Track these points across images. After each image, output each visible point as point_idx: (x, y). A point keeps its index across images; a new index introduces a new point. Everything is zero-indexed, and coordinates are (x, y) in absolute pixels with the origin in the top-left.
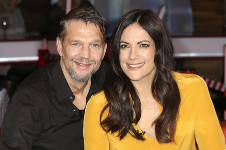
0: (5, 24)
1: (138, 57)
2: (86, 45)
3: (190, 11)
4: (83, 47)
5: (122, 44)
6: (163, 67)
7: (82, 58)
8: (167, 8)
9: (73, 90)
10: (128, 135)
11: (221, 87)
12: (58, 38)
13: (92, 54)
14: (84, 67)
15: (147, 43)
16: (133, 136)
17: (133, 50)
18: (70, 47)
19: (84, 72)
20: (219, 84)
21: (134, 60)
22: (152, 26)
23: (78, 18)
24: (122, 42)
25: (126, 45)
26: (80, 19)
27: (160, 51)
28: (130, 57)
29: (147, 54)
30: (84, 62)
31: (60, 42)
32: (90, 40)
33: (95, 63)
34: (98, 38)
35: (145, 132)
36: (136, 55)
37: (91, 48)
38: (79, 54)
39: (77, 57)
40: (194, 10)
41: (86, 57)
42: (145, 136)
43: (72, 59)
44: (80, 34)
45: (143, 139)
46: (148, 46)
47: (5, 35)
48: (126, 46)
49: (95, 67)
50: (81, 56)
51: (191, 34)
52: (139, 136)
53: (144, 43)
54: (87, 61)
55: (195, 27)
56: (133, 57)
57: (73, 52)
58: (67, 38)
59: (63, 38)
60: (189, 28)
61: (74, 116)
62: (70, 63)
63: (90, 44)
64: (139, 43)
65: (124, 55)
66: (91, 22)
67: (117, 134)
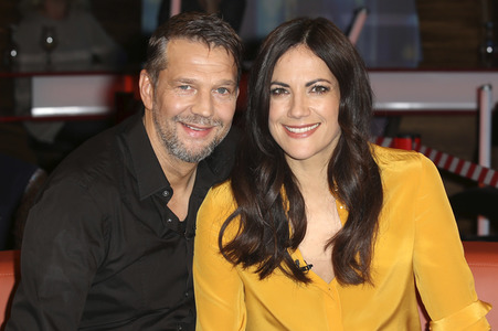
0: (50, 40)
1: (308, 112)
2: (205, 90)
3: (414, 20)
4: (199, 94)
5: (274, 87)
6: (354, 131)
7: (197, 116)
8: (368, 12)
9: (171, 177)
10: (277, 271)
11: (471, 171)
12: (143, 71)
13: (216, 108)
14: (198, 134)
15: (325, 84)
16: (287, 274)
17: (298, 98)
18: (172, 91)
19: (199, 142)
20: (467, 165)
21: (299, 118)
22: (332, 51)
23: (192, 35)
24: (275, 83)
25: (284, 89)
26: (196, 37)
27: (348, 100)
28: (290, 111)
29: (325, 107)
30: (201, 124)
31: (147, 79)
32: (215, 80)
33: (222, 125)
34: (229, 77)
35: (311, 266)
36: (303, 109)
37: (214, 95)
38: (191, 107)
39: (185, 113)
40: (422, 18)
41: (206, 113)
42: (311, 274)
43: (176, 117)
44: (194, 68)
45: (307, 280)
46: (327, 89)
47: (49, 62)
48: (282, 91)
49: (220, 132)
50: (195, 110)
51: (415, 65)
52: (299, 274)
53: (319, 84)
54: (207, 121)
55: (424, 51)
56: (297, 113)
57: (179, 102)
58: (165, 73)
59: (156, 74)
60: (413, 53)
61: (170, 231)
62: (172, 124)
63: (214, 88)
64: (308, 85)
65: (279, 107)
66: (218, 44)
67: (253, 268)
